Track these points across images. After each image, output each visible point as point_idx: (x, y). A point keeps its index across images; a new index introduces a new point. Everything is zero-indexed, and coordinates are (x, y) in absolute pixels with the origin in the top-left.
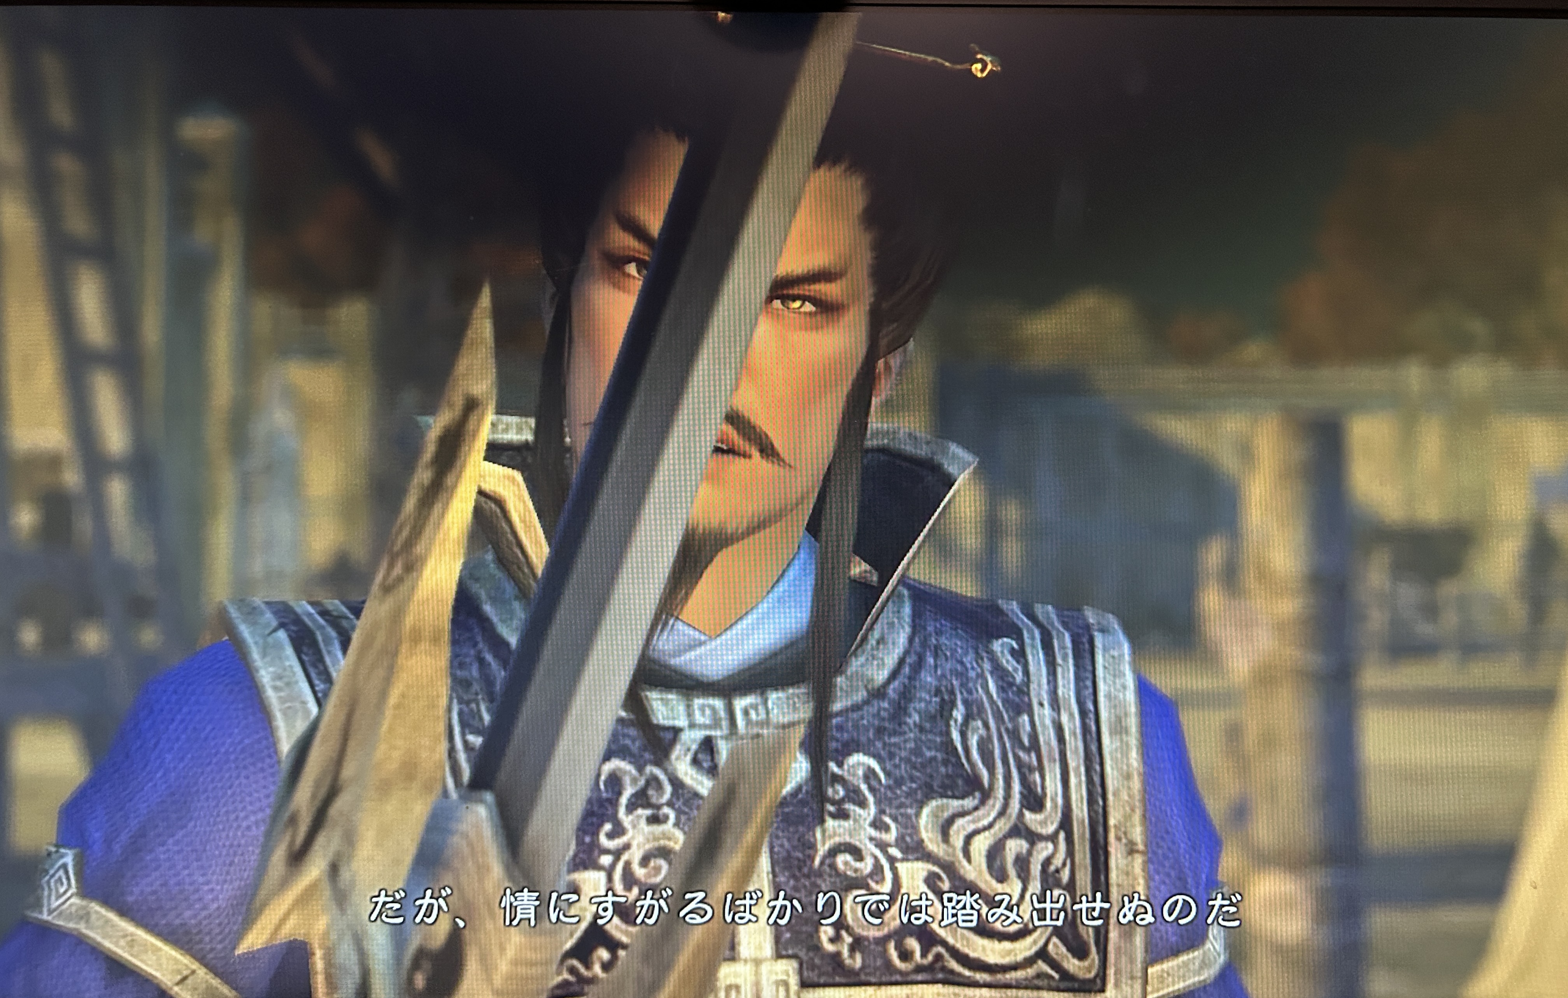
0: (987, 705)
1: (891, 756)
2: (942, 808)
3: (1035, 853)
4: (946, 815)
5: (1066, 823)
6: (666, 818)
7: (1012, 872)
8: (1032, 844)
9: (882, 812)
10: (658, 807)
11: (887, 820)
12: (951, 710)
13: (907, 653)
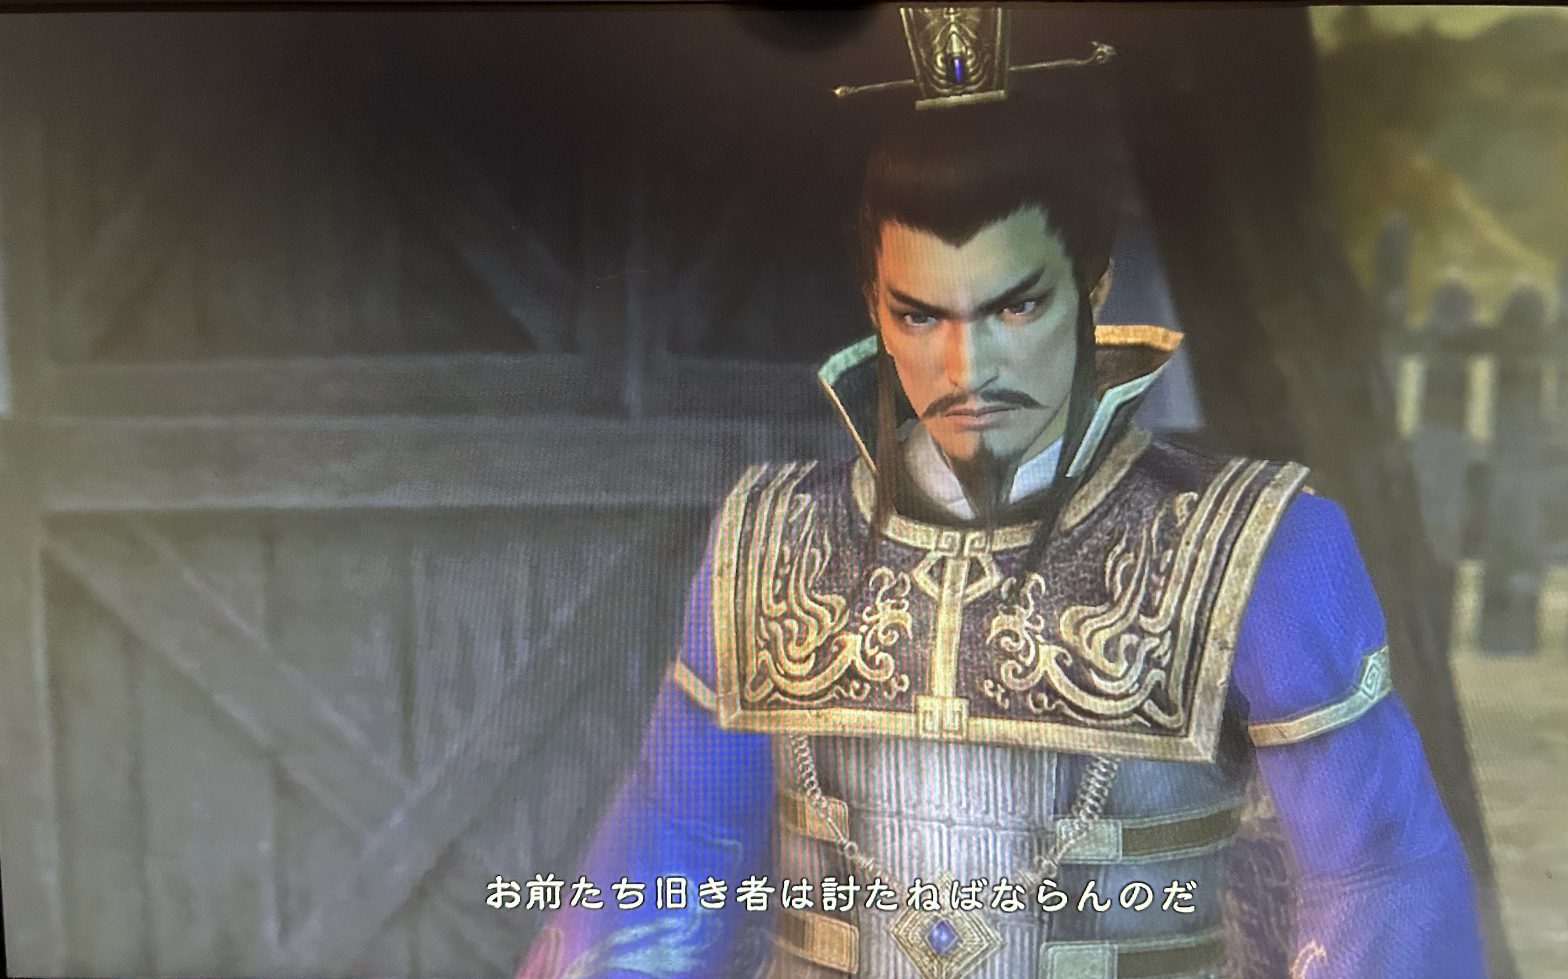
0: (1144, 542)
1: (1055, 576)
2: (1077, 612)
3: (1142, 645)
4: (1081, 616)
5: (1174, 627)
6: (903, 605)
7: (1122, 655)
8: (1143, 637)
9: (1037, 612)
10: (901, 599)
11: (1039, 617)
12: (1115, 545)
13: (1100, 505)
